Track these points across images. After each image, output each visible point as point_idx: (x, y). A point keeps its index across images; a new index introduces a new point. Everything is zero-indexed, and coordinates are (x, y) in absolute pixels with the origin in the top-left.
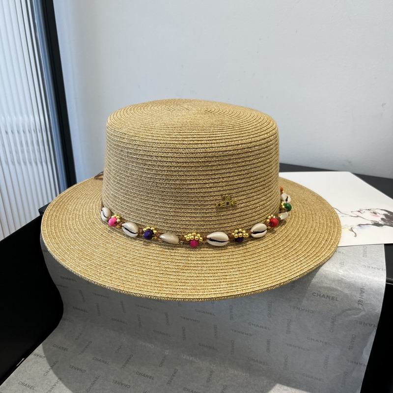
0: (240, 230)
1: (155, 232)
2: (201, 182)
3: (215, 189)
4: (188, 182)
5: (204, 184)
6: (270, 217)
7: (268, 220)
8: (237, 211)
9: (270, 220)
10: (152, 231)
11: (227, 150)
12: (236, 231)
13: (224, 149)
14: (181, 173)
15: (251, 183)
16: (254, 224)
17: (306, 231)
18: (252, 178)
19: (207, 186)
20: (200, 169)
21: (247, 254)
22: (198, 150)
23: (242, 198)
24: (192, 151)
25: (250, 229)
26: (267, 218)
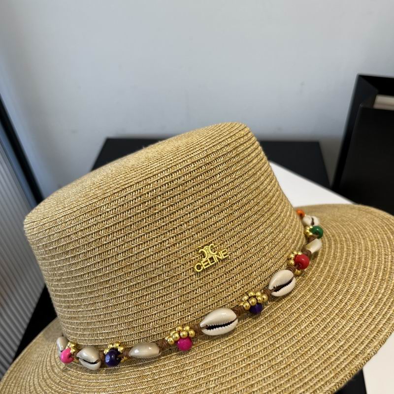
0: (252, 294)
1: (120, 349)
2: (154, 242)
3: (182, 245)
4: (135, 251)
5: (161, 243)
6: (292, 256)
7: (292, 262)
8: (234, 265)
9: (294, 260)
10: (116, 349)
11: (173, 179)
12: (246, 298)
13: (169, 179)
14: (118, 242)
15: (237, 214)
16: (271, 276)
17: (359, 258)
18: (234, 207)
19: (166, 244)
20: (144, 223)
21: (277, 330)
22: (130, 198)
23: (232, 242)
24: (121, 201)
25: (268, 285)
26: (289, 259)
